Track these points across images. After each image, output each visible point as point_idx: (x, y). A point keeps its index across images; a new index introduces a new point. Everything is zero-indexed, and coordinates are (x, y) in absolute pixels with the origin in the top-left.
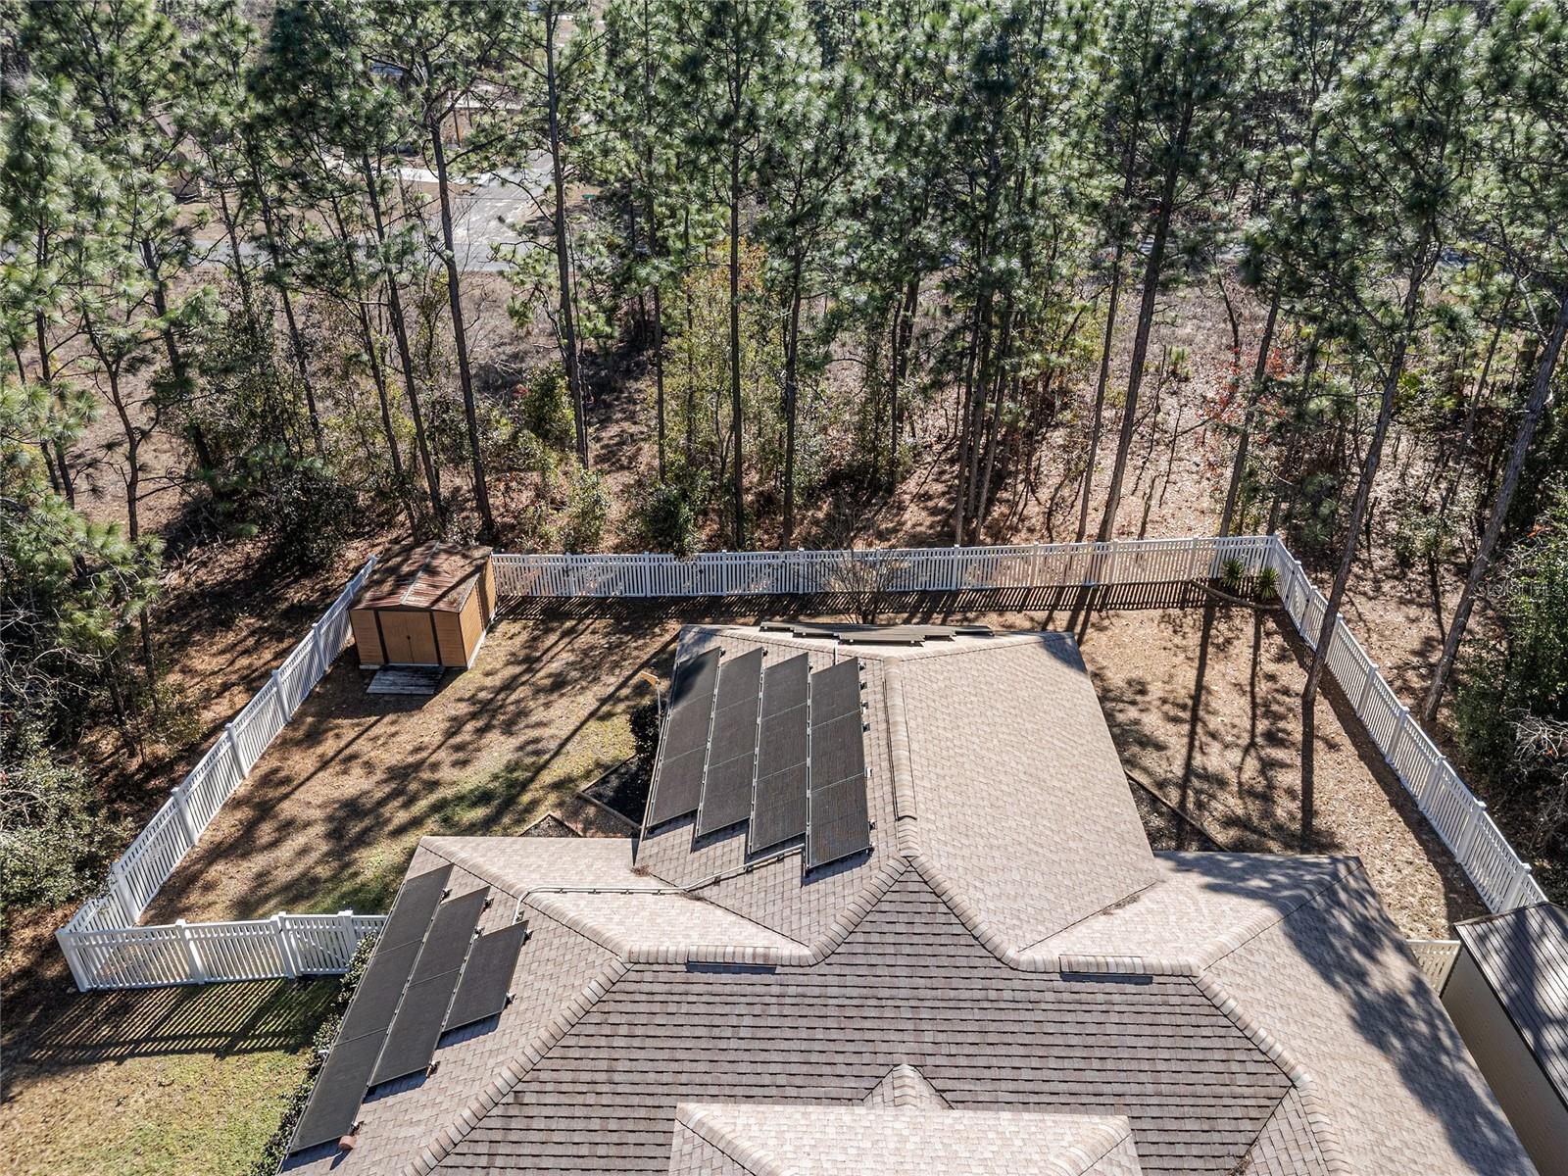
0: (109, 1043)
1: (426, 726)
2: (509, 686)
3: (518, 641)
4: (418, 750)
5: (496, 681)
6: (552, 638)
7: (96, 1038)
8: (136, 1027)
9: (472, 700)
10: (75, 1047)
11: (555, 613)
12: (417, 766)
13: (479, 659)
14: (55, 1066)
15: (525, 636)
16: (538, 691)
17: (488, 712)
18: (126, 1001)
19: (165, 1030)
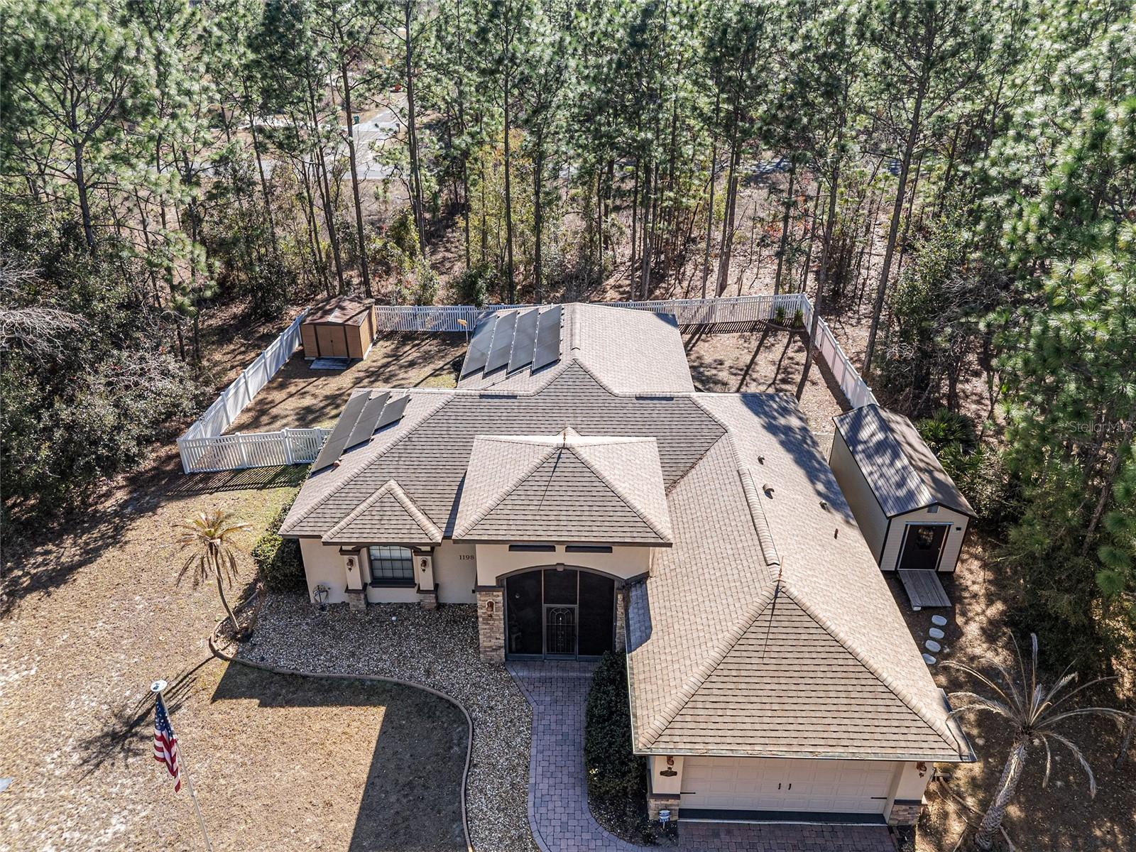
0: (203, 489)
1: (344, 380)
2: (386, 365)
3: (389, 349)
4: (339, 389)
5: (379, 364)
6: (408, 348)
7: (197, 488)
8: (215, 483)
9: (366, 371)
10: (187, 491)
11: (408, 337)
12: (341, 395)
13: (369, 356)
14: (179, 496)
15: (393, 346)
16: (401, 367)
17: (374, 375)
18: (208, 476)
19: (231, 483)
